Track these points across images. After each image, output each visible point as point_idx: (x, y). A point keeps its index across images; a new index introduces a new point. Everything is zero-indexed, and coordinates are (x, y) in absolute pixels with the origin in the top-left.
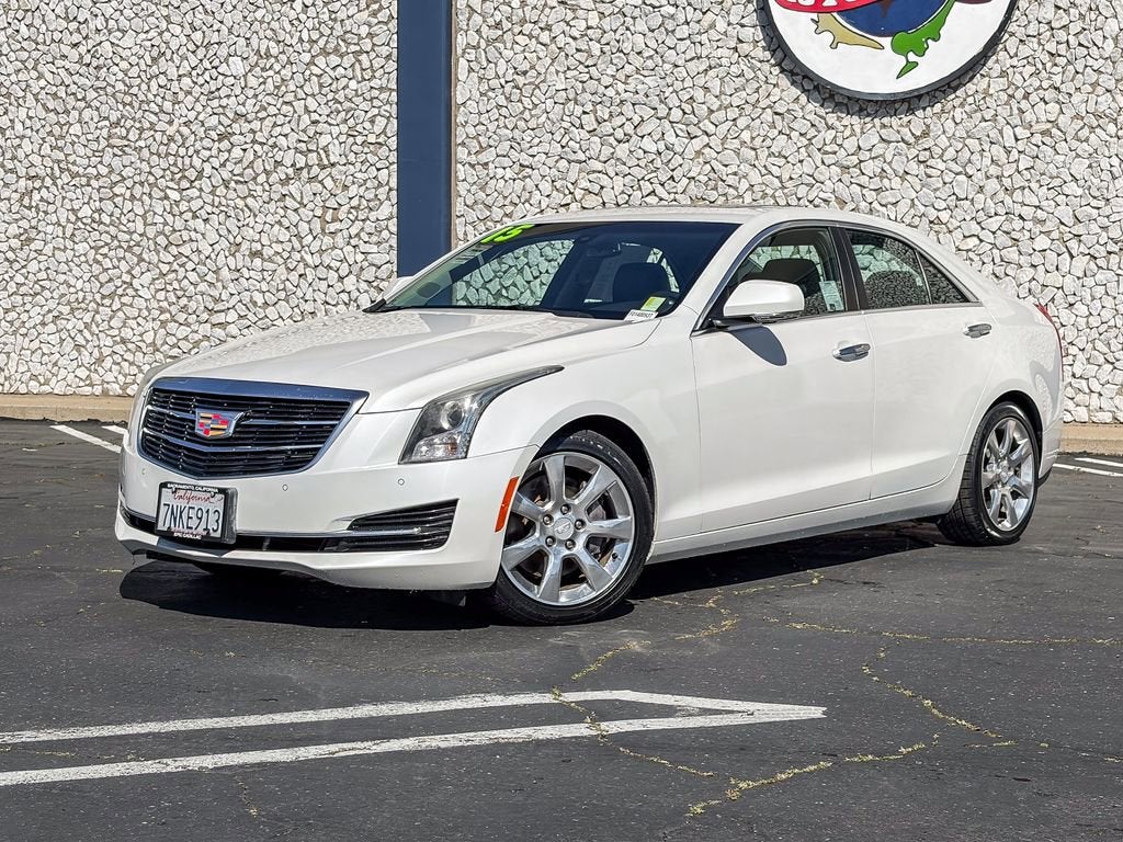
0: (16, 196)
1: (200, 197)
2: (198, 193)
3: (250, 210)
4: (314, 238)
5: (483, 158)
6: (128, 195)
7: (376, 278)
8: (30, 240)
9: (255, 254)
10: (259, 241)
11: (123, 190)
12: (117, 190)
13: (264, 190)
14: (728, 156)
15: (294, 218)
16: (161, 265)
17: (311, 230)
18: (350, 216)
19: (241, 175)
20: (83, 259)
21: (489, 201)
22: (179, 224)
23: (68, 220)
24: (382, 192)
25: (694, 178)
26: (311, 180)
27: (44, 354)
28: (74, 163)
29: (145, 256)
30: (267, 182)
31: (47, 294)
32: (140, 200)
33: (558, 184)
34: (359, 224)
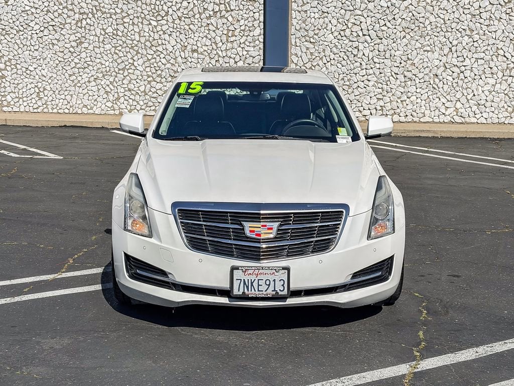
0: (74, 22)
1: (167, 24)
2: (166, 22)
3: (192, 31)
4: (223, 44)
5: (305, 8)
6: (131, 23)
7: (253, 62)
8: (81, 43)
9: (193, 51)
10: (196, 45)
11: (128, 20)
12: (125, 20)
13: (199, 22)
14: (420, 9)
15: (213, 35)
16: (148, 55)
17: (221, 40)
18: (240, 34)
19: (187, 14)
20: (109, 52)
21: (307, 28)
22: (157, 37)
23: (101, 34)
24: (256, 23)
25: (404, 19)
26: (221, 17)
27: (90, 96)
28: (103, 7)
29: (140, 51)
30: (200, 18)
31: (91, 68)
32: (137, 25)
33: (340, 20)
34: (244, 38)
